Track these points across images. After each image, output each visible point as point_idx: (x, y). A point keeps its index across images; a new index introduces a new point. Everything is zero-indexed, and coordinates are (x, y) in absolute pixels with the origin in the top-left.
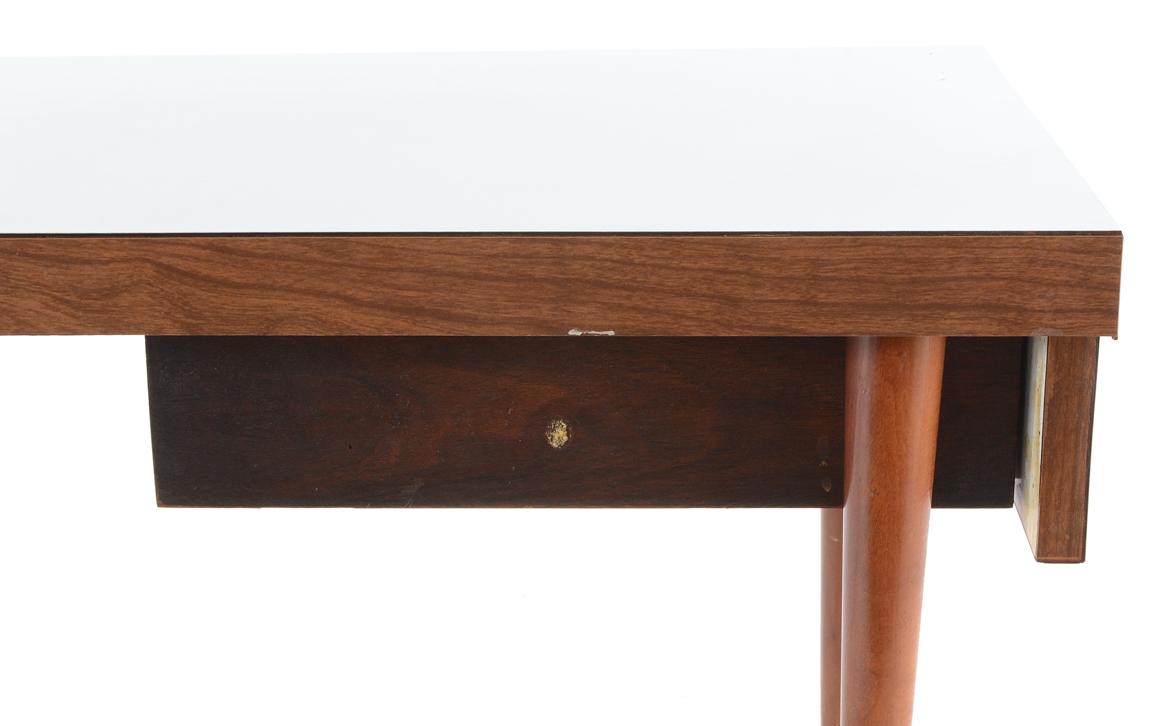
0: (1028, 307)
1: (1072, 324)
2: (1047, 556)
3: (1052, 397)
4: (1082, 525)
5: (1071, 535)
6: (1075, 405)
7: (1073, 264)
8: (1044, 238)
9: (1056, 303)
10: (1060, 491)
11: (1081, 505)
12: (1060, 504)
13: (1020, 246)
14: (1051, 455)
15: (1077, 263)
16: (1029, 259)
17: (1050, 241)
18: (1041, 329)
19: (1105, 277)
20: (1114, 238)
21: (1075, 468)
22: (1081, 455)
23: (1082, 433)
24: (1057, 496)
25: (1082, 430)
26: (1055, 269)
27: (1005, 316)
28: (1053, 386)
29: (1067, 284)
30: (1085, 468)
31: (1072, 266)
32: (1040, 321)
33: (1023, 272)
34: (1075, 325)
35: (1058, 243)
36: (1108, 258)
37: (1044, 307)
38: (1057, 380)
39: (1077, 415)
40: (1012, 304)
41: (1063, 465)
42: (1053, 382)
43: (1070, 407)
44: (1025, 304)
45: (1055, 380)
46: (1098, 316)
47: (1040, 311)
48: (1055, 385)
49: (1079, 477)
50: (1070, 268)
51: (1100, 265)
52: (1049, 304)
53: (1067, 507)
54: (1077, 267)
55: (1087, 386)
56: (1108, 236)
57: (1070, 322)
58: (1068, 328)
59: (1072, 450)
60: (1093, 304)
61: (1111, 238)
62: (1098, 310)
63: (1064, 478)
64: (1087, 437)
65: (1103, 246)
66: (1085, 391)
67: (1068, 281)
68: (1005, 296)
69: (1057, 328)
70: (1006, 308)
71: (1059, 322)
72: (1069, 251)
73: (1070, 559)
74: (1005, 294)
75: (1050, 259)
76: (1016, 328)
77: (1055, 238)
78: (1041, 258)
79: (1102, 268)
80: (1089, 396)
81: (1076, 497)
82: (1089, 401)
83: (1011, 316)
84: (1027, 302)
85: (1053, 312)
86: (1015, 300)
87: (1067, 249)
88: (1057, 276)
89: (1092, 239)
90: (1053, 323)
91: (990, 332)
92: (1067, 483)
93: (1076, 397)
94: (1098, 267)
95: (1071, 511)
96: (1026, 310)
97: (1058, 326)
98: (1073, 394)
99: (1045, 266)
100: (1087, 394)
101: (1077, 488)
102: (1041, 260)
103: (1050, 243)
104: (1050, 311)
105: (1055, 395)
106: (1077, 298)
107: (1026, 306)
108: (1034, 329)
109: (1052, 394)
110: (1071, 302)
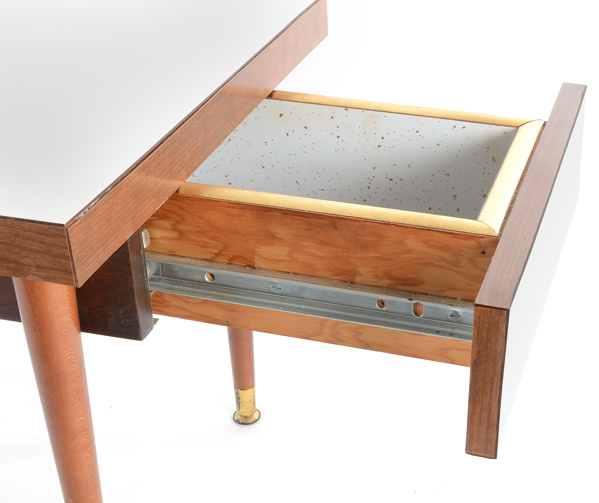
0: (21, 262)
1: (48, 275)
2: (472, 451)
3: (475, 359)
4: (495, 438)
5: (487, 442)
6: (491, 367)
7: (40, 241)
8: (20, 223)
9: (36, 262)
10: (481, 416)
11: (494, 426)
12: (480, 423)
13: (8, 226)
14: (474, 393)
15: (42, 240)
16: (14, 234)
17: (23, 225)
18: (31, 276)
19: (60, 251)
20: (59, 228)
21: (490, 404)
22: (494, 397)
23: (495, 384)
24: (478, 418)
25: (496, 382)
26: (30, 242)
27: (9, 265)
28: (476, 353)
29: (39, 252)
30: (497, 405)
31: (39, 241)
32: (30, 271)
33: (13, 241)
34: (49, 276)
35: (28, 227)
36: (59, 240)
37: (29, 263)
38: (478, 349)
39: (492, 373)
40: (11, 259)
41: (482, 401)
42: (476, 350)
43: (487, 367)
44: (19, 260)
45: (477, 349)
46: (62, 273)
47: (28, 265)
48: (477, 352)
49: (493, 410)
50: (38, 242)
51: (56, 243)
52: (32, 262)
53: (485, 425)
54: (42, 242)
55: (499, 356)
56: (56, 227)
57: (47, 274)
58: (46, 278)
59: (488, 393)
60: (57, 266)
61: (58, 228)
62: (61, 270)
63: (483, 409)
64: (499, 387)
65: (55, 232)
66: (498, 359)
67: (39, 250)
68: (6, 254)
69: (40, 277)
70: (10, 261)
71: (40, 273)
72: (35, 232)
73: (487, 455)
74: (6, 252)
75: (26, 236)
76: (17, 273)
77: (26, 224)
78: (21, 234)
79: (57, 245)
80: (500, 363)
81: (491, 421)
82: (500, 366)
83: (12, 265)
84: (19, 259)
85: (36, 267)
86: (13, 257)
87: (34, 231)
88: (33, 246)
89: (47, 227)
90: (37, 273)
91: (3, 274)
92: (485, 411)
93: (491, 362)
94: (55, 244)
95: (487, 428)
96: (19, 263)
97: (41, 276)
98: (490, 360)
99: (24, 239)
100: (499, 361)
101: (492, 416)
102: (21, 235)
103: (23, 226)
104: (33, 266)
105: (477, 358)
106: (47, 260)
107: (19, 261)
108: (27, 275)
109: (475, 357)
110: (44, 263)
